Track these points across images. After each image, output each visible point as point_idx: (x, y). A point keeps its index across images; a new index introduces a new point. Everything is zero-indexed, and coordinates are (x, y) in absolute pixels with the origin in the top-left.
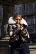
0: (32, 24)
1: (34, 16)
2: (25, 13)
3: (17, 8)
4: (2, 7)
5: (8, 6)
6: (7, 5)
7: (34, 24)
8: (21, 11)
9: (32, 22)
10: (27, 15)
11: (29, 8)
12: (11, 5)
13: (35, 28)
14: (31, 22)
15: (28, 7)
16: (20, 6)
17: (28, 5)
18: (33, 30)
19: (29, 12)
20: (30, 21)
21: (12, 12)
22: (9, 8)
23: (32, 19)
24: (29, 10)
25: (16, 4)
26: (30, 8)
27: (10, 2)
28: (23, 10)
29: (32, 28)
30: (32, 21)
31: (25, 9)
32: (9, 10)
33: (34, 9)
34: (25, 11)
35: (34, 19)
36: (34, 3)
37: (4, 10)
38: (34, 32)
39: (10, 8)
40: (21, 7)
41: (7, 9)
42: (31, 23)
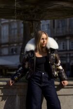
0: (65, 49)
1: (68, 38)
2: (55, 32)
3: (43, 25)
4: (23, 23)
5: (32, 21)
6: (29, 21)
7: (68, 49)
8: (49, 30)
9: (65, 47)
10: (58, 35)
11: (61, 26)
12: (35, 21)
13: (68, 55)
14: (63, 46)
15: (59, 24)
16: (48, 23)
17: (60, 22)
18: (66, 58)
19: (61, 31)
20: (62, 44)
21: (36, 30)
22: (32, 24)
23: (65, 42)
24: (61, 29)
25: (42, 19)
26: (63, 26)
27: (34, 16)
28: (52, 28)
29: (65, 56)
30: (65, 44)
31: (55, 27)
32: (32, 27)
33: (68, 27)
34: (55, 29)
35: (68, 42)
36: (68, 19)
37: (25, 28)
38: (67, 61)
39: (34, 24)
40: (48, 25)
41: (30, 25)
42: (63, 48)
